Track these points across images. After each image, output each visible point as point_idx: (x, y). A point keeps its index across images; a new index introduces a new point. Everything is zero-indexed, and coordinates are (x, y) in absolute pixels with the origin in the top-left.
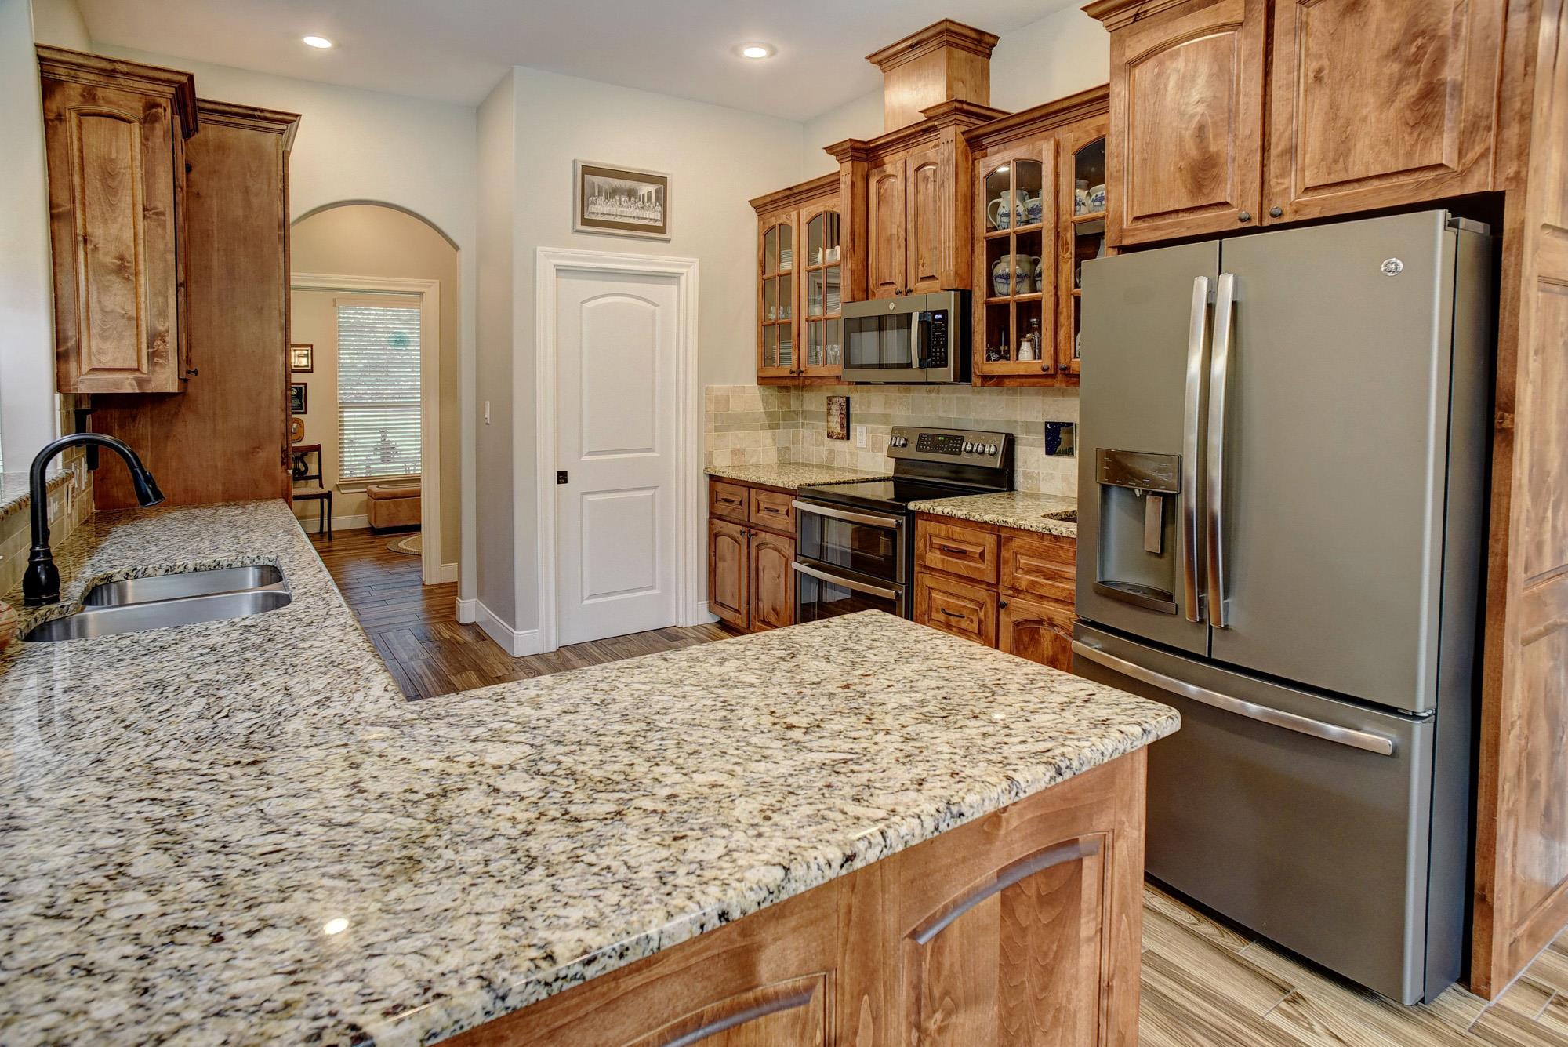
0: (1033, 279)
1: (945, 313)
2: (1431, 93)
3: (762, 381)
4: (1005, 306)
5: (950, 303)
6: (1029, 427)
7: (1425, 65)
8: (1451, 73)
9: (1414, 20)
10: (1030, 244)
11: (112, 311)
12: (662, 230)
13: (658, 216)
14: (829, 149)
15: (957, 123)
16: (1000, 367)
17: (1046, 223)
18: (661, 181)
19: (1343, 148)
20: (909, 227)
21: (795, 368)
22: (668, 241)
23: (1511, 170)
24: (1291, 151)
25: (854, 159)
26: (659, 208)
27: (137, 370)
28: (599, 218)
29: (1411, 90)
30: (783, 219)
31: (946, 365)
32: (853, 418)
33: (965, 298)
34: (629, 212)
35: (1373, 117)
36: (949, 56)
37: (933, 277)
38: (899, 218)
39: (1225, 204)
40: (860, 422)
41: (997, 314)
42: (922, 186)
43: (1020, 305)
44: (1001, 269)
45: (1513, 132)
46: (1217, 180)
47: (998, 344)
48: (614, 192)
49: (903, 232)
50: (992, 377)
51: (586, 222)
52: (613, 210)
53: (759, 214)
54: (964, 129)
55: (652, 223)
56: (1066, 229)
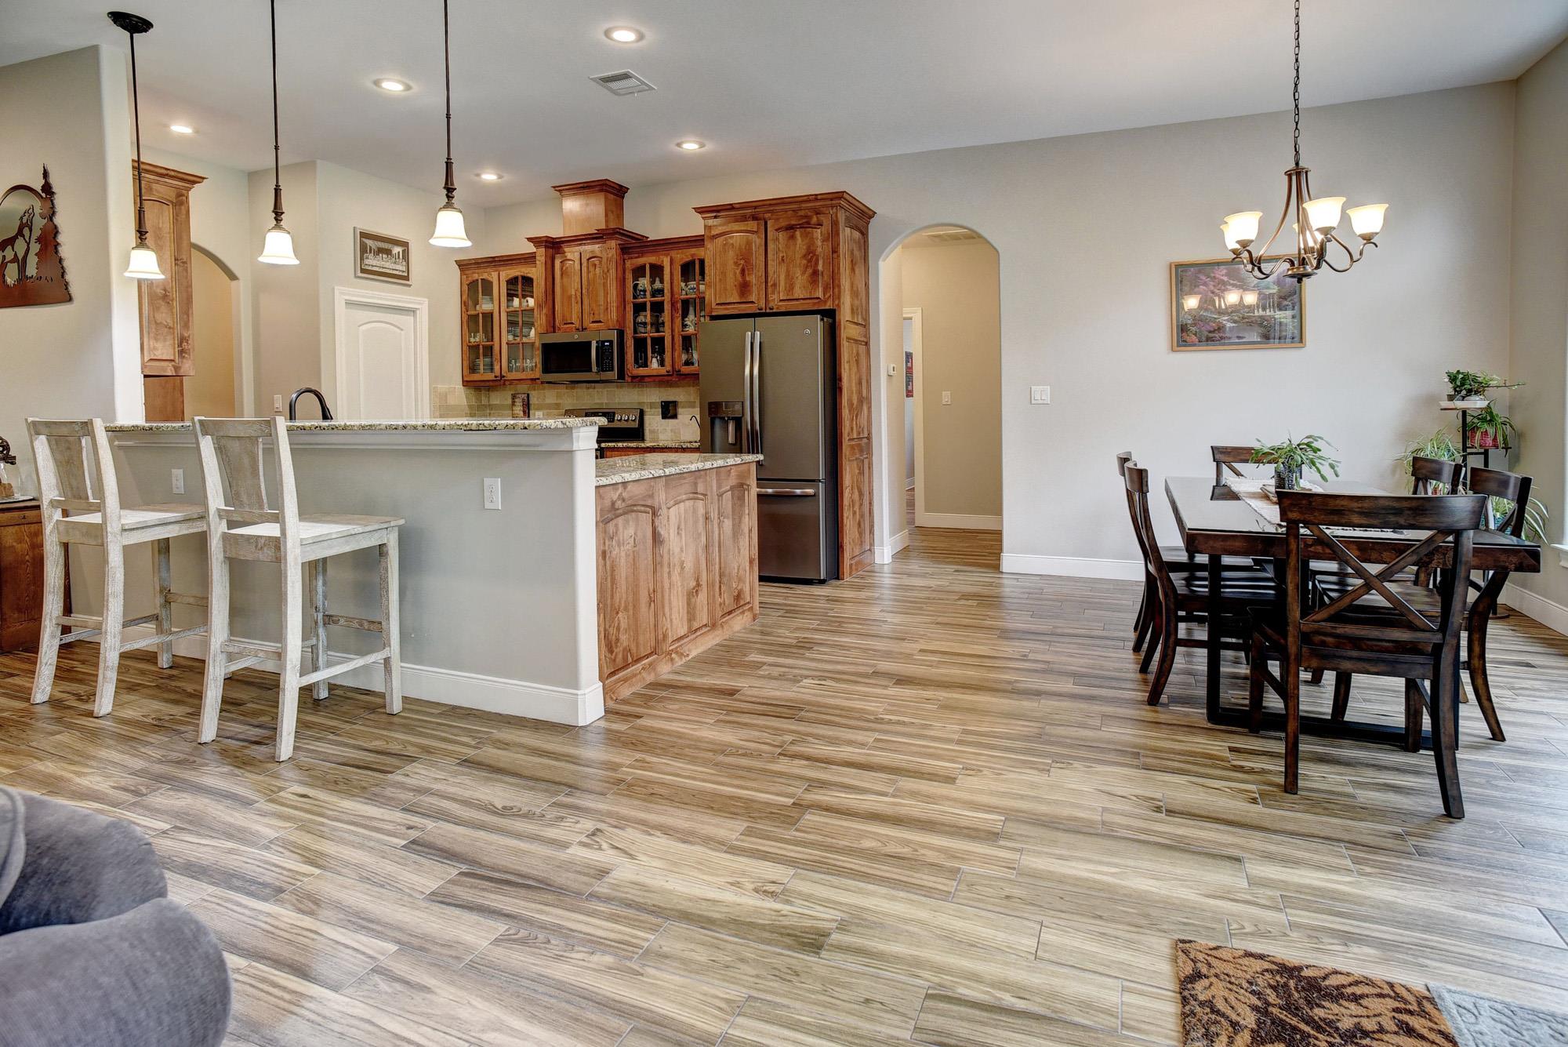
0: (658, 325)
1: (611, 342)
2: (815, 273)
3: (466, 383)
4: (645, 338)
5: (614, 336)
6: (652, 405)
7: (813, 263)
8: (820, 267)
9: (809, 248)
10: (658, 308)
11: (161, 323)
12: (407, 278)
13: (404, 269)
14: (530, 239)
15: (617, 239)
16: (642, 371)
17: (667, 297)
18: (405, 245)
19: (791, 287)
20: (584, 291)
21: (498, 374)
22: (409, 286)
23: (837, 302)
24: (774, 285)
25: (546, 247)
26: (404, 263)
27: (173, 361)
28: (370, 268)
29: (810, 271)
30: (485, 276)
31: (613, 370)
32: (532, 407)
33: (621, 334)
34: (387, 265)
35: (800, 277)
36: (606, 198)
37: (600, 322)
38: (577, 285)
39: (752, 302)
40: (538, 409)
41: (640, 344)
42: (591, 269)
43: (653, 339)
44: (641, 319)
45: (836, 290)
46: (750, 292)
47: (642, 361)
48: (380, 251)
49: (579, 294)
50: (637, 377)
51: (363, 271)
52: (378, 264)
53: (462, 270)
54: (619, 242)
55: (401, 273)
56: (677, 302)
